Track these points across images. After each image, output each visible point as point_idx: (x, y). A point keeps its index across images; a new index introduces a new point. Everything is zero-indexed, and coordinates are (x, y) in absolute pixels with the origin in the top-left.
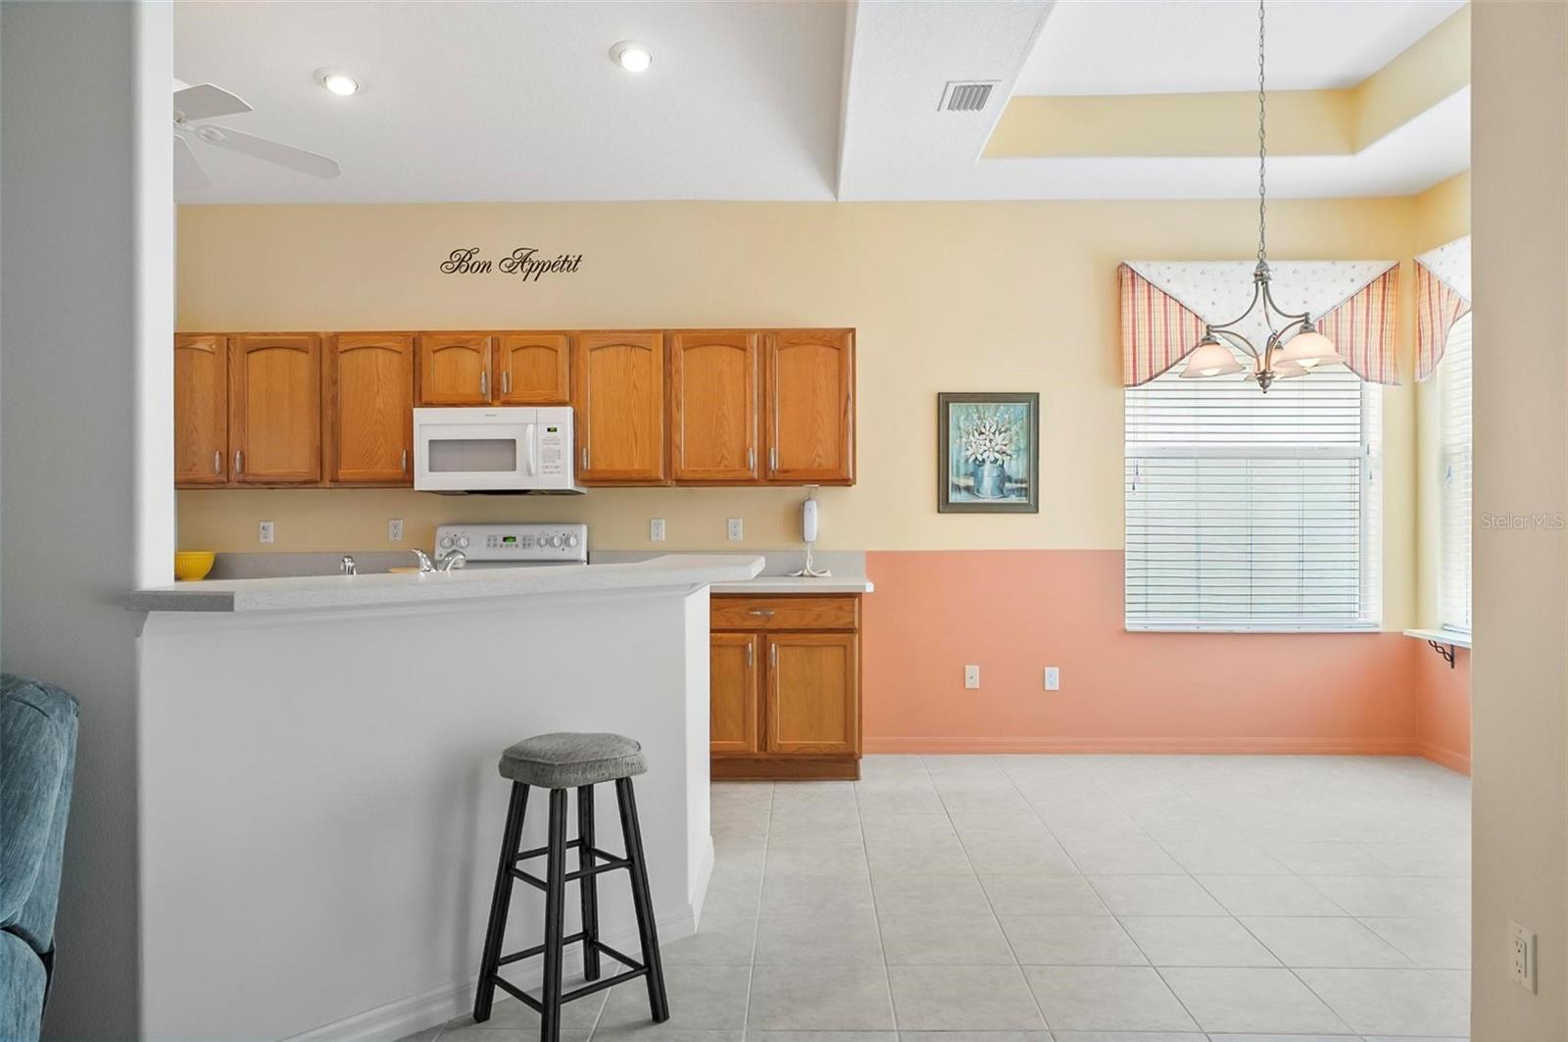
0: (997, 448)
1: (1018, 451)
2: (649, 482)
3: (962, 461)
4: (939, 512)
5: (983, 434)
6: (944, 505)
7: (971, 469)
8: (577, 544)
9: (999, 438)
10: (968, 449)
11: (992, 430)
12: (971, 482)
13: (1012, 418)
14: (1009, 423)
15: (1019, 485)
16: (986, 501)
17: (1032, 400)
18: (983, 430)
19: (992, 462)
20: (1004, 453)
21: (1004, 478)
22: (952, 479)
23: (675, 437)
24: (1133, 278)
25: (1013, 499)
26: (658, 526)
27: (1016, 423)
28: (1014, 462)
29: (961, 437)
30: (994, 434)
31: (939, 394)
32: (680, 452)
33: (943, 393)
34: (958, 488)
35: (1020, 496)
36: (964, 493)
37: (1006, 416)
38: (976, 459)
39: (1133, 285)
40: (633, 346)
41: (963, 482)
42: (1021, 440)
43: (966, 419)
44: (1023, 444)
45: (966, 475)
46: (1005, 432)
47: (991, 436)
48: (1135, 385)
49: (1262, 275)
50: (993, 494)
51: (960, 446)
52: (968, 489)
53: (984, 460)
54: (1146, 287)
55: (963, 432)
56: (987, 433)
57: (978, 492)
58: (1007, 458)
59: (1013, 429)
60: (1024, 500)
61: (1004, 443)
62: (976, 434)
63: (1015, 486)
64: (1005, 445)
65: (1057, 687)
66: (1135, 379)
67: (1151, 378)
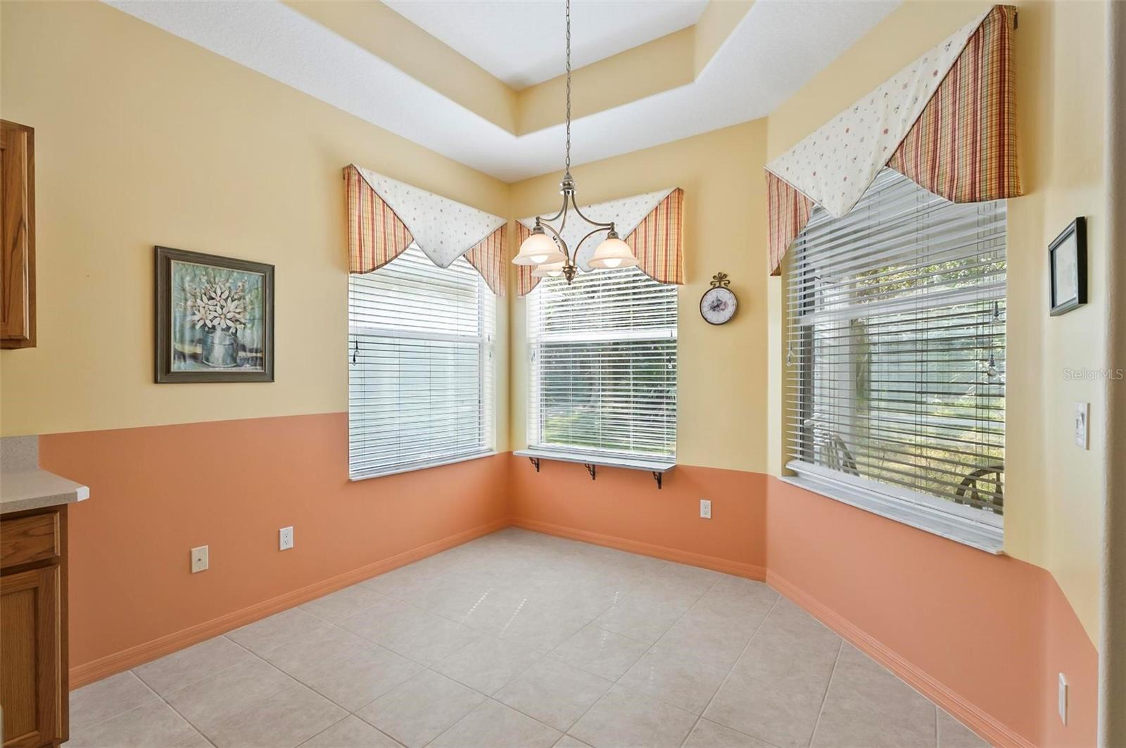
0: (229, 316)
1: (252, 320)
3: (188, 326)
4: (156, 381)
5: (213, 299)
6: (163, 371)
7: (198, 335)
9: (231, 306)
10: (194, 314)
11: (224, 296)
12: (199, 350)
13: (246, 286)
14: (243, 291)
15: (254, 355)
16: (217, 370)
17: (267, 271)
18: (213, 295)
19: (223, 330)
20: (237, 321)
21: (236, 346)
22: (175, 345)
24: (359, 181)
25: (248, 368)
27: (250, 291)
28: (248, 331)
29: (186, 300)
30: (226, 300)
31: (156, 248)
33: (161, 247)
34: (182, 356)
35: (255, 365)
36: (189, 361)
37: (240, 284)
38: (205, 325)
39: (360, 187)
41: (188, 349)
42: (257, 310)
43: (192, 280)
44: (257, 314)
45: (192, 341)
46: (239, 299)
47: (223, 302)
48: (361, 273)
49: (569, 184)
50: (224, 361)
51: (185, 309)
52: (194, 357)
53: (214, 327)
55: (189, 295)
56: (218, 299)
57: (207, 360)
58: (240, 327)
59: (247, 298)
60: (259, 369)
61: (238, 310)
62: (205, 298)
63: (249, 355)
64: (239, 313)
65: (291, 545)
66: (361, 268)
67: (374, 269)
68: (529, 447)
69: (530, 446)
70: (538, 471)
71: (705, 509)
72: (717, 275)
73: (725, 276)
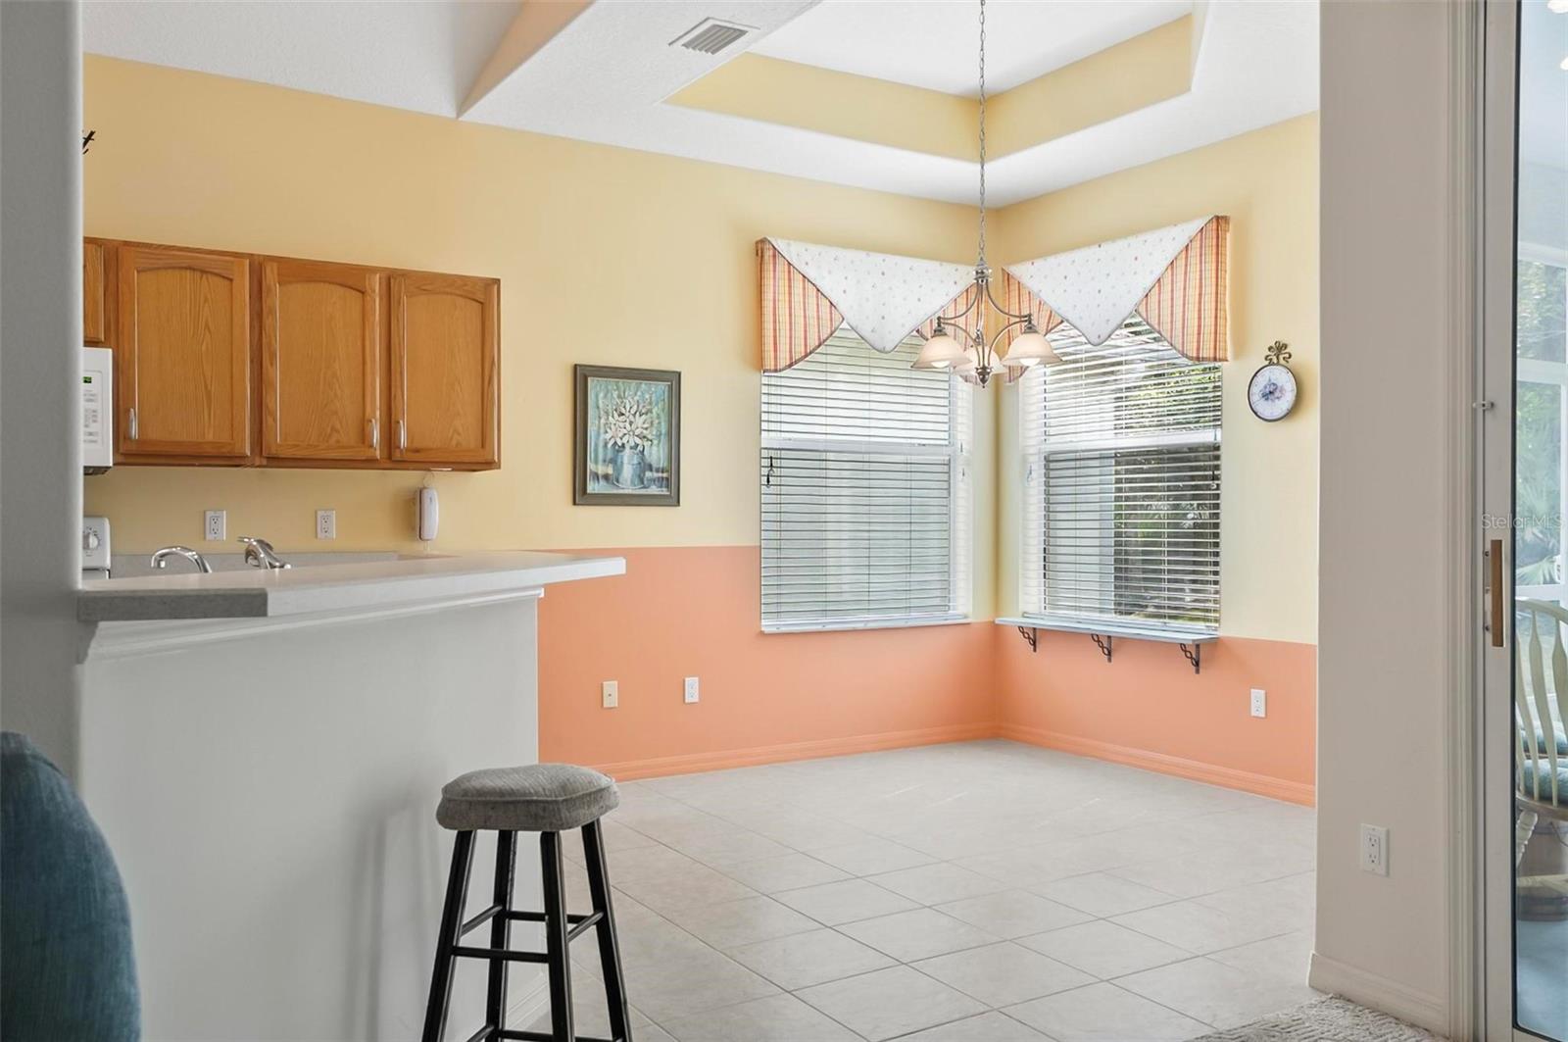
0: (637, 432)
1: (659, 436)
2: (232, 460)
3: (601, 444)
4: (575, 503)
5: (623, 414)
6: (580, 494)
7: (610, 455)
8: (99, 544)
9: (639, 421)
10: (606, 432)
11: (632, 412)
12: (610, 471)
13: (653, 399)
14: (650, 403)
15: (660, 475)
16: (626, 492)
17: (673, 380)
18: (623, 411)
19: (631, 448)
20: (644, 437)
21: (644, 466)
22: (591, 466)
23: (267, 399)
24: (774, 256)
25: (654, 490)
26: (215, 520)
27: (657, 404)
28: (655, 448)
29: (600, 418)
30: (634, 415)
31: (576, 365)
32: (275, 420)
33: (580, 366)
34: (596, 476)
35: (661, 487)
36: (602, 482)
37: (647, 396)
38: (616, 443)
39: (775, 264)
40: (203, 272)
41: (601, 470)
42: (663, 424)
43: (605, 396)
44: (664, 430)
45: (604, 461)
46: (646, 413)
47: (631, 417)
48: (776, 371)
49: (982, 273)
50: (632, 482)
51: (599, 428)
52: (606, 477)
53: (623, 445)
54: (786, 267)
55: (602, 412)
56: (627, 414)
57: (618, 481)
58: (647, 444)
59: (654, 411)
60: (665, 492)
61: (645, 426)
62: (616, 415)
63: (656, 475)
64: (646, 429)
65: (696, 699)
66: (776, 365)
67: (791, 365)
68: (1024, 615)
69: (1025, 613)
70: (1035, 650)
71: (1257, 700)
72: (1273, 344)
73: (1286, 346)
